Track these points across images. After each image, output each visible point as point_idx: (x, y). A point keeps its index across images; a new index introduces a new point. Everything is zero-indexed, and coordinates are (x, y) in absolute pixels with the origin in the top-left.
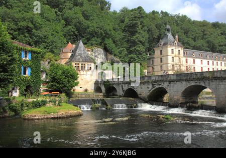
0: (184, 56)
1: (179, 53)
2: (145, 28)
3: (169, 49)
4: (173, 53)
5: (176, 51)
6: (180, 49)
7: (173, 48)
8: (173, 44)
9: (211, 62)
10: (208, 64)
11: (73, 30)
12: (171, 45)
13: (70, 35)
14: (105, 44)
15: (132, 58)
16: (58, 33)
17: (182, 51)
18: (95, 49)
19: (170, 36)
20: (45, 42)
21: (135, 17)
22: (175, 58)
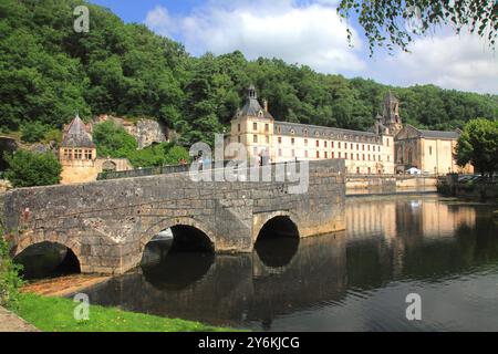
0: (275, 133)
1: (267, 129)
2: (239, 86)
3: (250, 123)
4: (255, 128)
5: (261, 125)
6: (268, 121)
7: (257, 120)
8: (255, 114)
9: (321, 142)
10: (318, 145)
11: (101, 92)
12: (252, 116)
13: (98, 101)
14: (162, 114)
15: (194, 136)
16: (74, 98)
17: (271, 126)
18: (142, 121)
19: (254, 102)
20: (49, 114)
21: (202, 72)
22: (259, 136)
